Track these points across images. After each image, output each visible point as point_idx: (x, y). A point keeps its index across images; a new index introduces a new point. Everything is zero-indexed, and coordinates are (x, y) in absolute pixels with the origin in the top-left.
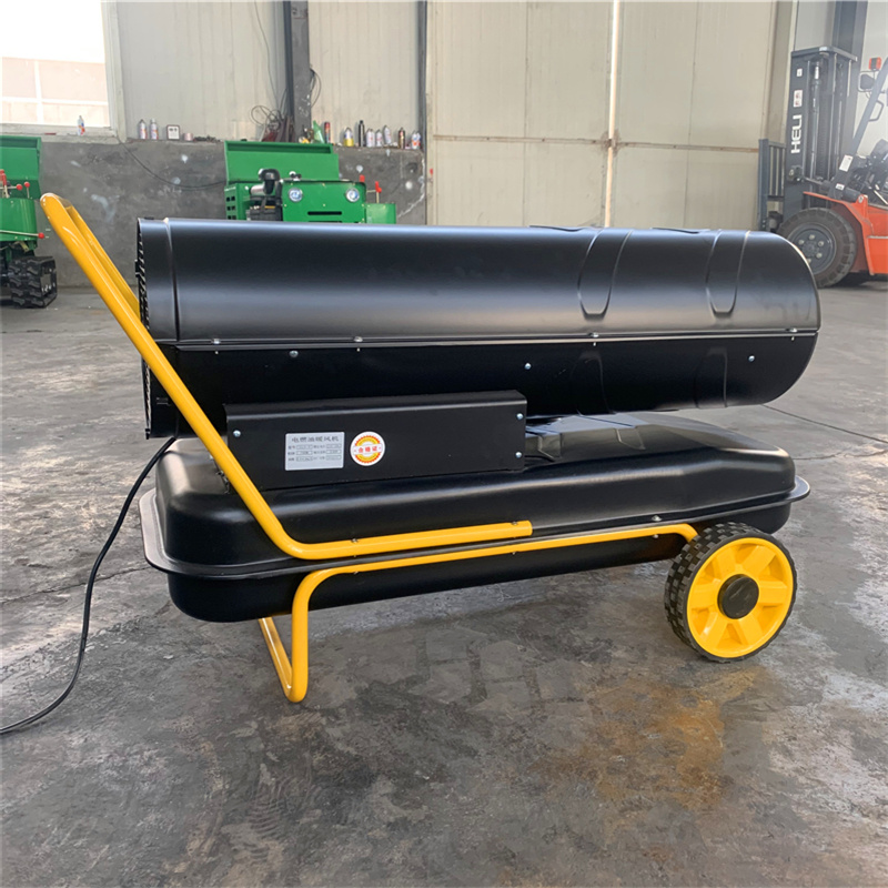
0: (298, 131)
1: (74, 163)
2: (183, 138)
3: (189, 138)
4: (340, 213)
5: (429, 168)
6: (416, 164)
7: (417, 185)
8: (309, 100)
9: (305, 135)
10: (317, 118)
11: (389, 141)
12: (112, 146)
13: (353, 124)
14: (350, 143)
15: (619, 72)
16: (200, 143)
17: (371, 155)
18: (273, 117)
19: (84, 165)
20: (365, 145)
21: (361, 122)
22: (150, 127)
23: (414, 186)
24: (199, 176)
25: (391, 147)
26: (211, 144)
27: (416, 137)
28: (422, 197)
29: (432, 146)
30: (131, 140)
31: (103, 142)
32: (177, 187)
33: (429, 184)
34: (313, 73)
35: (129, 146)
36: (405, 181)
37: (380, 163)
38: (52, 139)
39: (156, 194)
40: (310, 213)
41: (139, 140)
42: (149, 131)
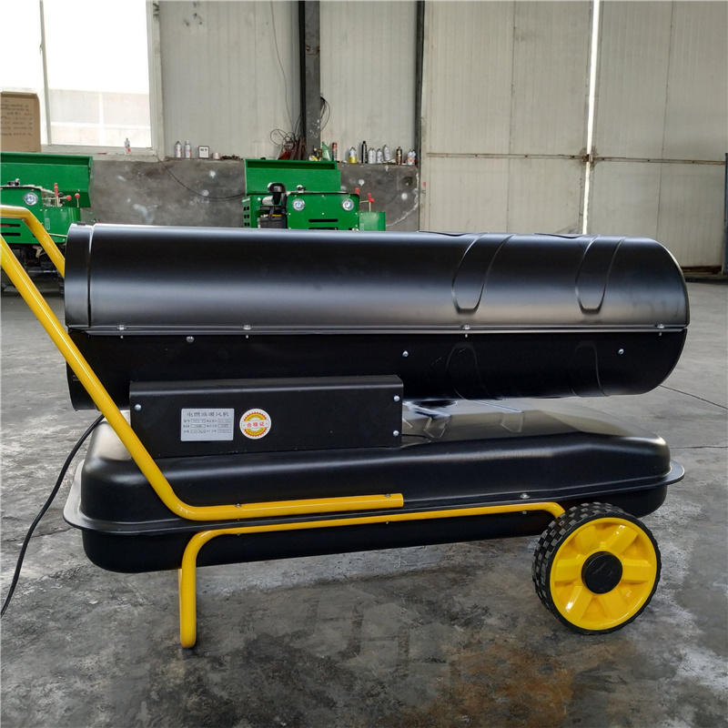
0: (309, 150)
1: (121, 178)
2: (211, 157)
3: (217, 156)
4: (336, 220)
5: (422, 182)
6: (411, 178)
7: (412, 196)
8: (319, 124)
9: (315, 153)
10: (326, 139)
11: (388, 159)
12: (152, 163)
13: (357, 145)
14: (353, 161)
15: (597, 95)
16: (226, 161)
17: (372, 171)
18: (288, 139)
19: (128, 179)
20: (366, 162)
21: (364, 142)
22: (185, 148)
23: (409, 197)
24: (224, 189)
25: (389, 164)
26: (235, 162)
27: (412, 155)
28: (416, 206)
29: (426, 162)
30: (168, 159)
31: (145, 160)
32: (206, 198)
33: (422, 195)
34: (324, 100)
35: (166, 163)
36: (401, 192)
37: (379, 177)
38: (103, 158)
39: (188, 204)
40: (311, 221)
41: (175, 158)
42: (183, 151)
